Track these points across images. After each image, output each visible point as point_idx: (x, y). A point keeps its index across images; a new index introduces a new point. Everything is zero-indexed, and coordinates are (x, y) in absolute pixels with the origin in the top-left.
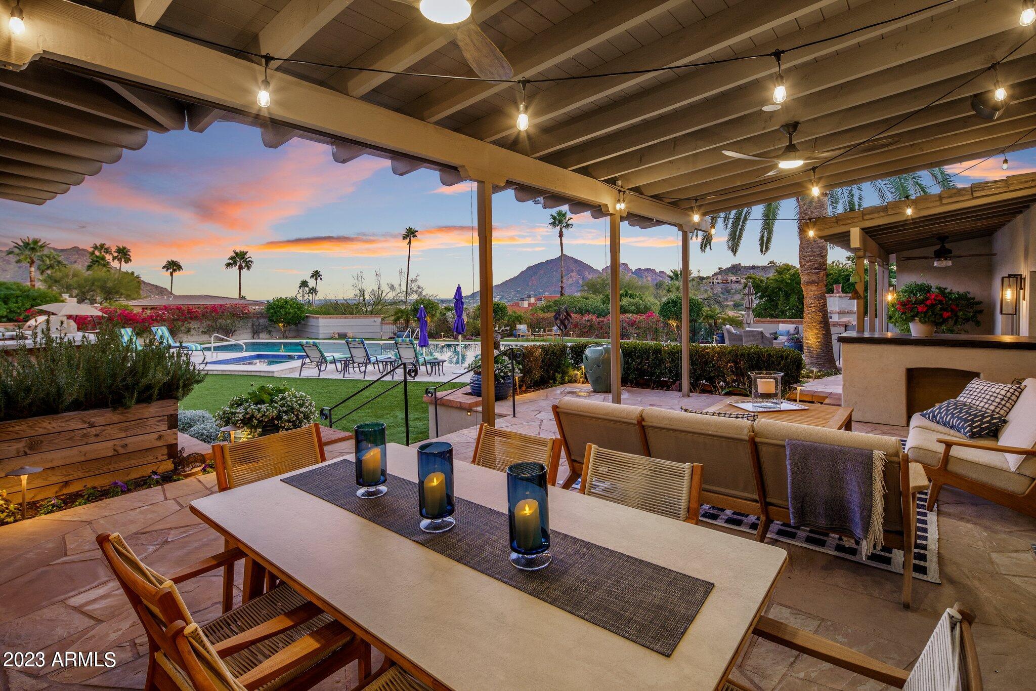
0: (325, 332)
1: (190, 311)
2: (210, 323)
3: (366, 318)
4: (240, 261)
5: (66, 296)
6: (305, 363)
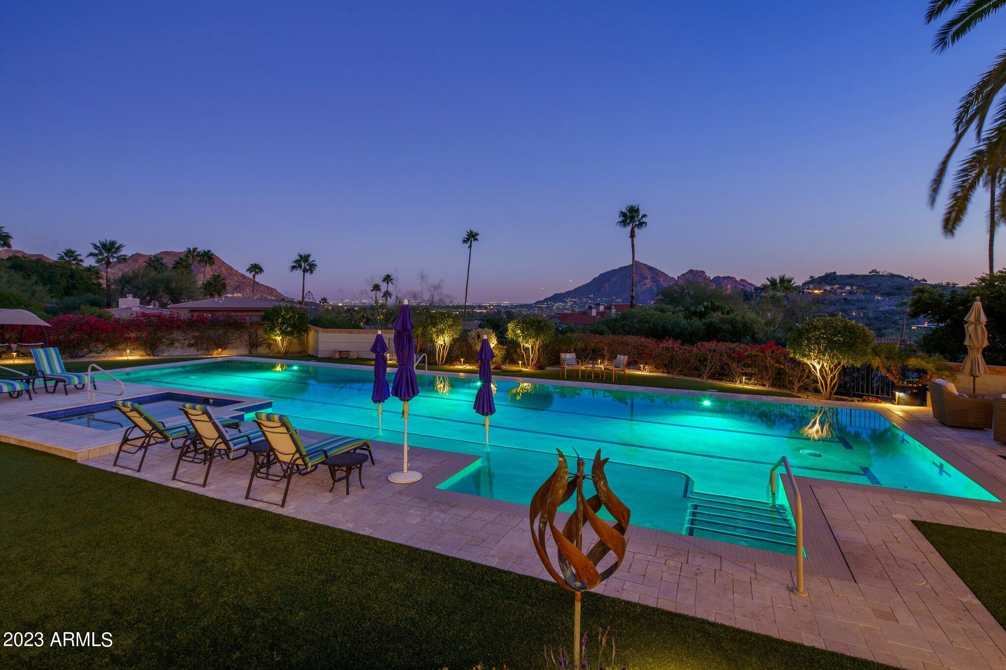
0: (324, 349)
4: (304, 264)
5: (130, 297)
6: (128, 440)
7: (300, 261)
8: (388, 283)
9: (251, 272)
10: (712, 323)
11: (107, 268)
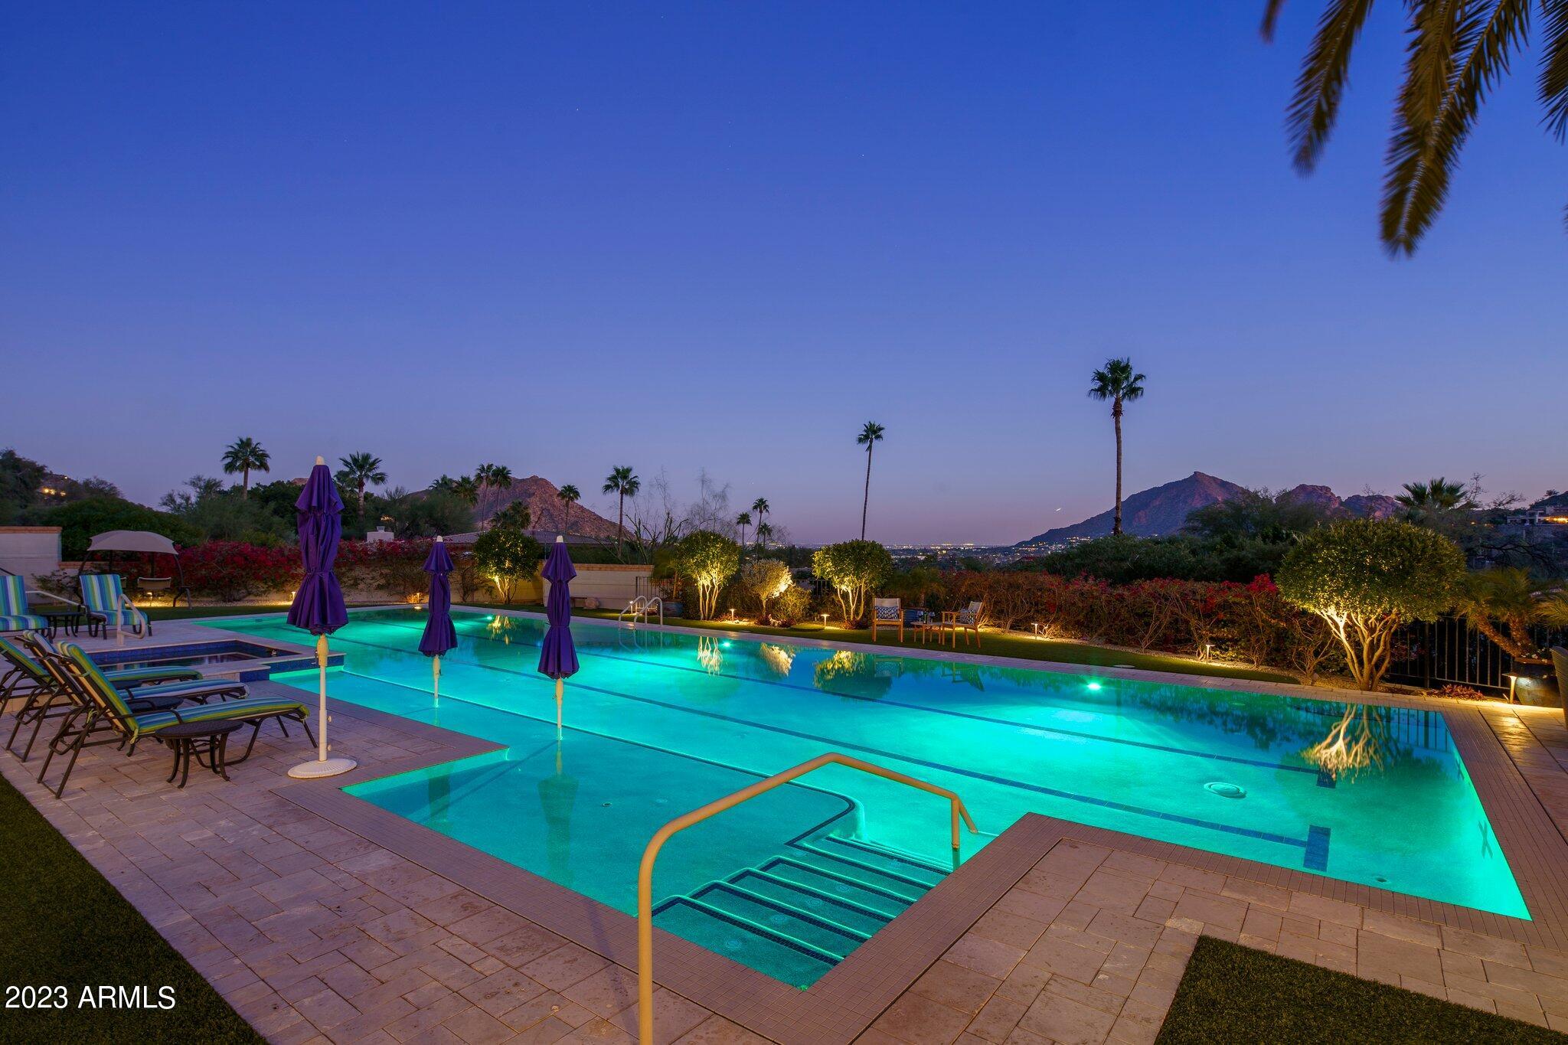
4: (622, 481)
5: (381, 531)
7: (617, 478)
8: (761, 512)
9: (563, 498)
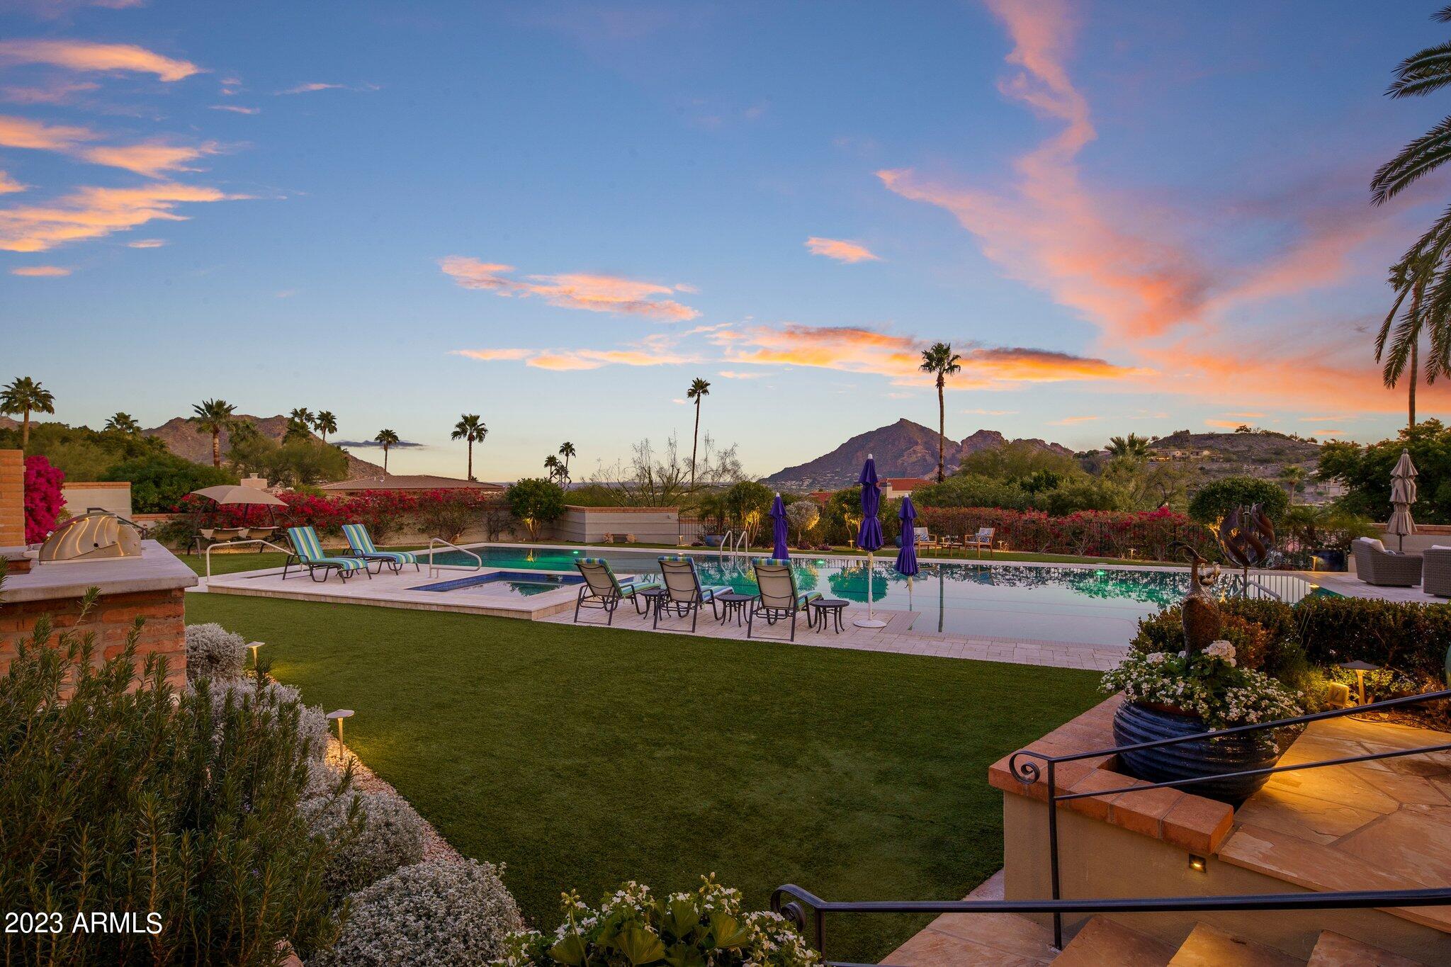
0: (593, 533)
1: (402, 499)
2: (429, 517)
3: (656, 511)
4: (470, 428)
5: (254, 477)
6: (584, 597)
7: (464, 425)
8: (567, 455)
9: (381, 441)
10: (1059, 496)
11: (214, 437)
